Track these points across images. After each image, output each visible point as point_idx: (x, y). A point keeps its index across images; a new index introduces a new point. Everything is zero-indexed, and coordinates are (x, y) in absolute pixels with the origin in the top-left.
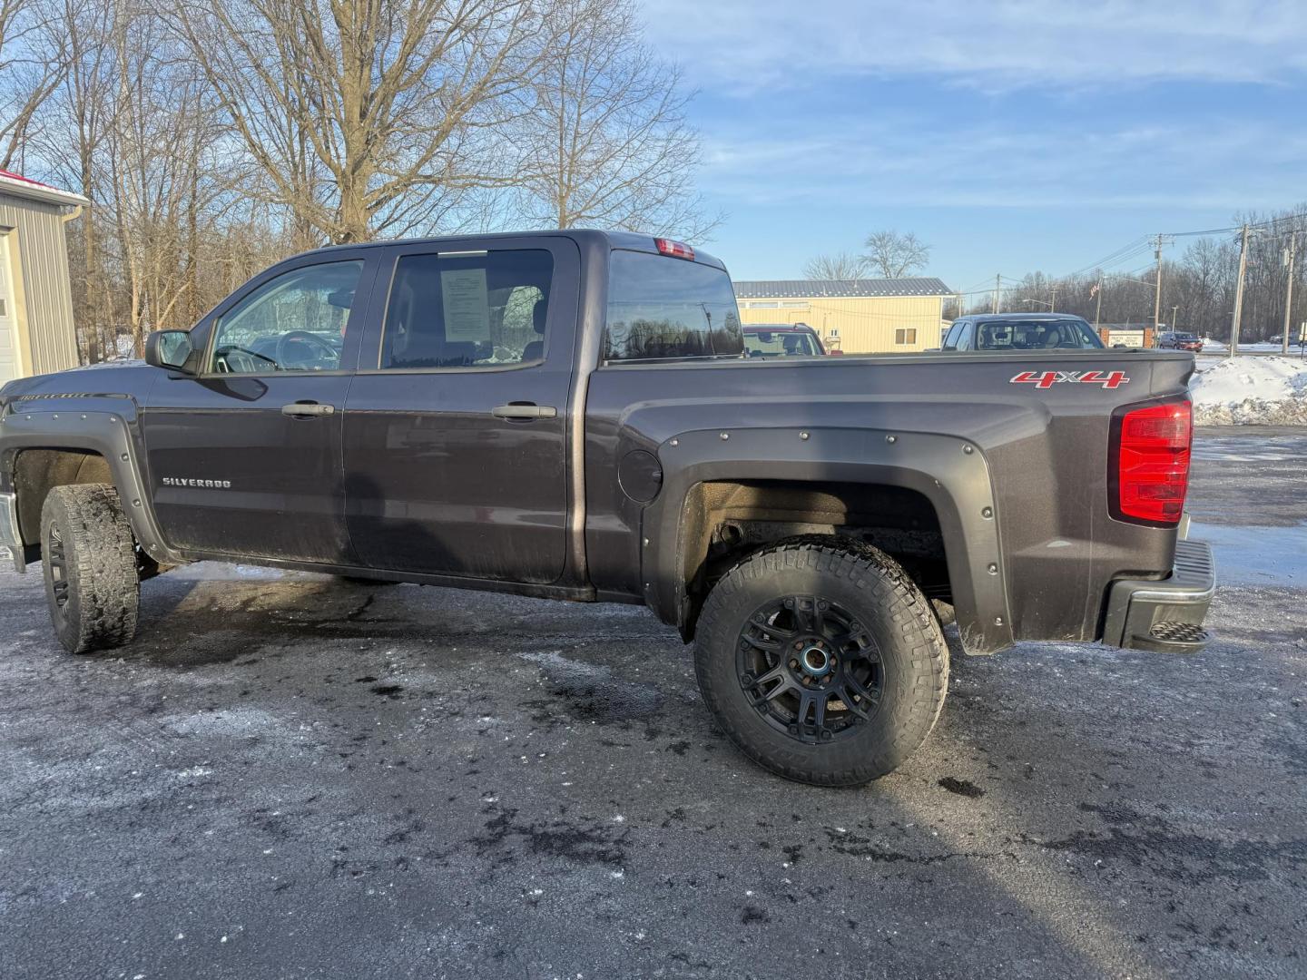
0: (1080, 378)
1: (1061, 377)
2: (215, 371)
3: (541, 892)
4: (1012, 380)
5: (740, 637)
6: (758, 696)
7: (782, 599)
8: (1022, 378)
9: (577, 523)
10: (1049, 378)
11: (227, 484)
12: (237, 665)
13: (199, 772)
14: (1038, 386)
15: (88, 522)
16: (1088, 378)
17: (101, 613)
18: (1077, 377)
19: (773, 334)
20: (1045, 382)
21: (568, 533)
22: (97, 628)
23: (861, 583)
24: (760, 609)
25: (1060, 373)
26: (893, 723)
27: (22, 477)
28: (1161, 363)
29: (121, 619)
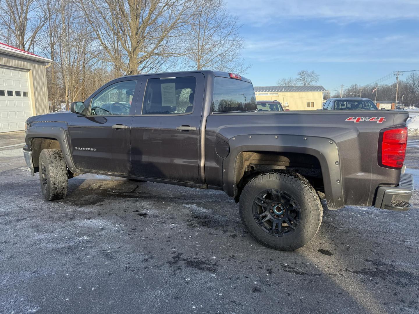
0: (369, 119)
1: (363, 119)
2: (91, 114)
3: (189, 279)
4: (346, 120)
5: (254, 202)
6: (259, 221)
7: (267, 190)
8: (349, 119)
9: (202, 164)
10: (359, 119)
11: (95, 149)
12: (97, 205)
13: (86, 238)
14: (355, 122)
15: (53, 160)
16: (372, 119)
17: (56, 188)
18: (368, 119)
19: (266, 104)
20: (357, 121)
21: (199, 167)
22: (55, 193)
23: (294, 185)
24: (261, 193)
25: (362, 118)
26: (304, 231)
27: (34, 146)
28: (398, 115)
29: (62, 191)
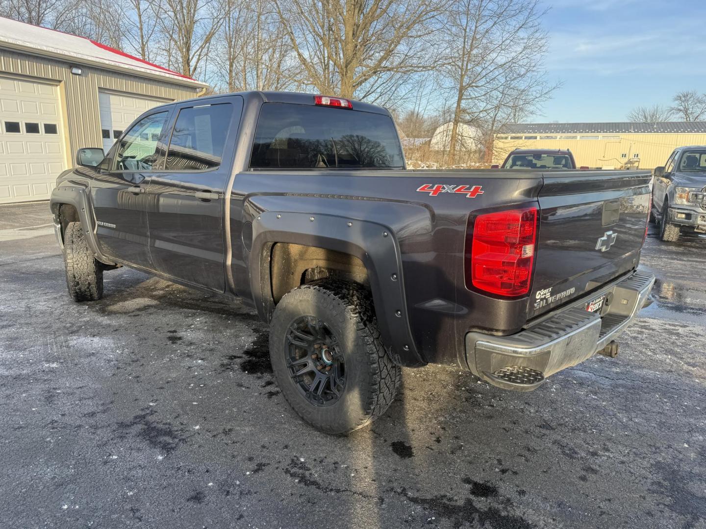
0: (455, 190)
1: (444, 188)
2: (118, 169)
3: (116, 457)
4: (418, 190)
5: (287, 337)
6: (294, 372)
7: (303, 317)
8: (423, 189)
9: (229, 262)
10: (438, 189)
11: (114, 226)
12: (129, 316)
13: (55, 365)
14: (431, 195)
15: (75, 240)
16: (459, 190)
17: (78, 284)
18: (453, 189)
22: (77, 290)
23: (334, 313)
24: (294, 322)
25: (444, 186)
26: (348, 402)
27: (64, 216)
29: (88, 288)
